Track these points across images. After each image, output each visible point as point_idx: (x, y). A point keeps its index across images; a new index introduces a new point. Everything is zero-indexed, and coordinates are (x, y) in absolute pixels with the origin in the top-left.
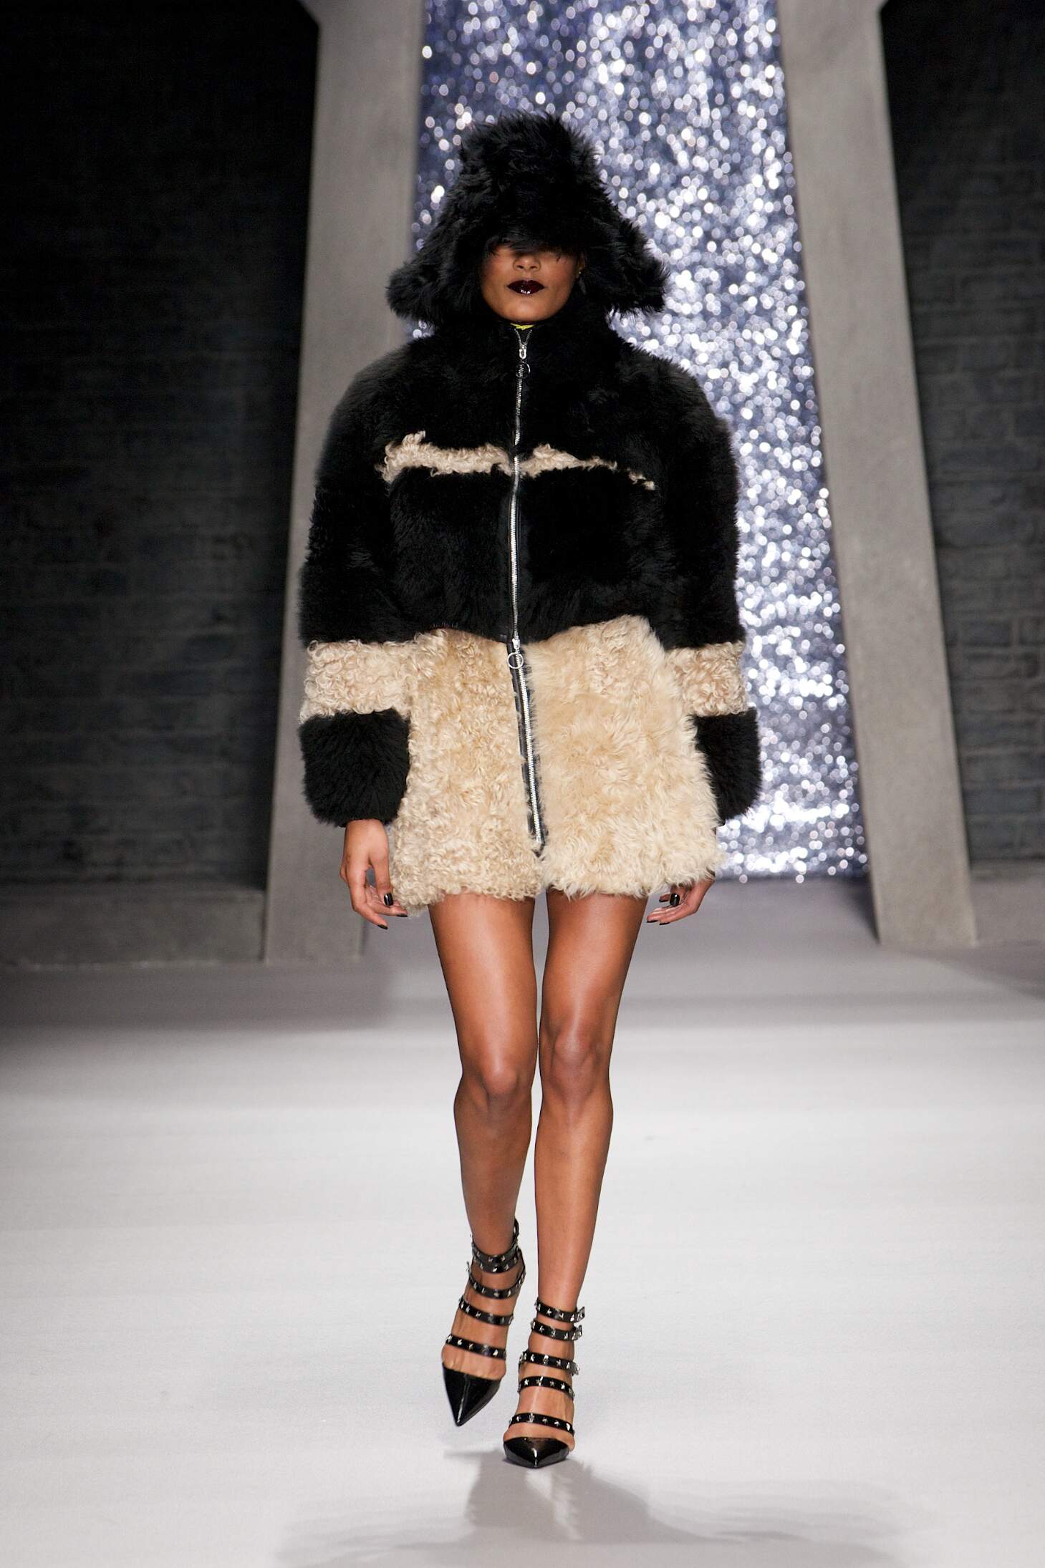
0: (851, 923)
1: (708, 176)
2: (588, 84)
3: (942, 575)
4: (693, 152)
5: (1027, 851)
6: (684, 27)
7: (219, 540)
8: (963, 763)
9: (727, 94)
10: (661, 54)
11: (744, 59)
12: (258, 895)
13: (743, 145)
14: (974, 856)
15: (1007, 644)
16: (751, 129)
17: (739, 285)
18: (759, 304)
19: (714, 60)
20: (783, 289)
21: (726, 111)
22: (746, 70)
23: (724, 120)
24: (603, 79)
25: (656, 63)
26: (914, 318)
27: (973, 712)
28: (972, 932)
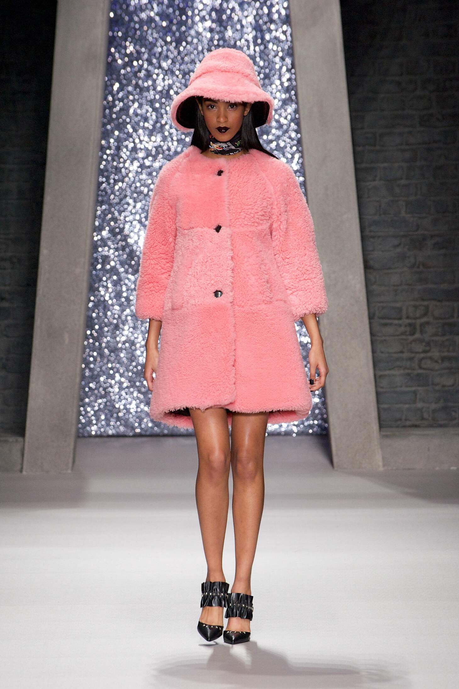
0: (320, 458)
2: (193, 32)
3: (368, 283)
5: (408, 423)
6: (242, 4)
8: (377, 378)
9: (263, 38)
10: (230, 18)
11: (272, 21)
12: (20, 439)
14: (381, 426)
15: (400, 319)
16: (275, 57)
17: (268, 135)
18: (278, 145)
19: (257, 21)
20: (290, 138)
21: (262, 47)
22: (273, 27)
23: (261, 52)
24: (201, 30)
25: (227, 22)
26: (355, 153)
27: (382, 352)
28: (381, 464)
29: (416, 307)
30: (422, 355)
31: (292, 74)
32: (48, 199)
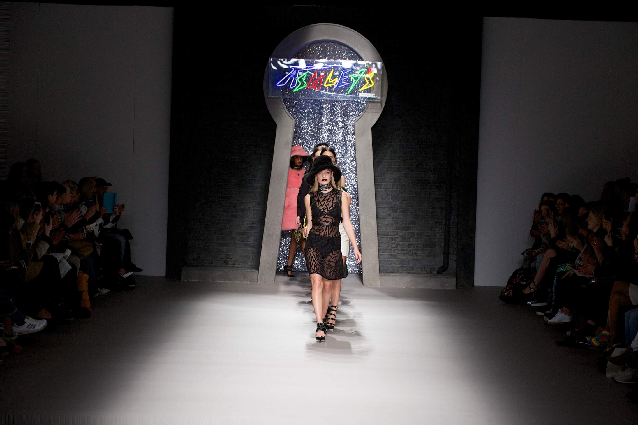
0: (359, 282)
1: (341, 153)
2: (321, 137)
3: (377, 223)
4: (339, 149)
5: (389, 271)
6: (338, 128)
7: (254, 210)
8: (379, 255)
9: (345, 140)
10: (334, 132)
11: (348, 134)
12: (257, 271)
13: (347, 148)
14: (380, 271)
15: (388, 236)
16: (349, 146)
17: (345, 172)
18: (349, 175)
19: (343, 134)
20: (353, 173)
21: (345, 143)
22: (349, 136)
23: (344, 144)
24: (324, 136)
25: (333, 134)
26: (375, 179)
27: (381, 247)
28: (379, 285)
29: (393, 232)
30: (395, 248)
31: (354, 152)
32: (270, 190)
